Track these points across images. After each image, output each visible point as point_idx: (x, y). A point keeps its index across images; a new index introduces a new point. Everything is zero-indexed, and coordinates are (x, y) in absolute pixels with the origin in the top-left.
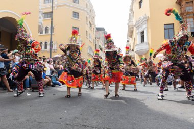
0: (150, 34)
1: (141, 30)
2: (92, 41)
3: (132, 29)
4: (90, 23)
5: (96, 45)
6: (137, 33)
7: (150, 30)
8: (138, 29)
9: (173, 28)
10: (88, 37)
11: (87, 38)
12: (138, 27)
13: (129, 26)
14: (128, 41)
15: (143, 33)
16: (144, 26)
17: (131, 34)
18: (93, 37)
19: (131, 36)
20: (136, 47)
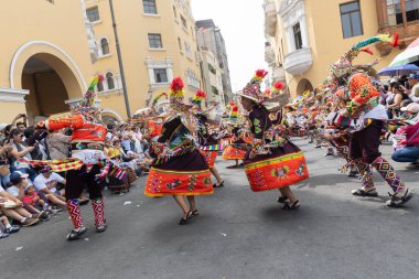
0: (311, 30)
1: (293, 21)
2: (193, 58)
3: (274, 20)
4: (182, 18)
5: (201, 64)
6: (286, 29)
7: (311, 20)
8: (287, 20)
9: (359, 10)
10: (184, 51)
11: (182, 54)
12: (286, 15)
13: (266, 14)
14: (267, 44)
15: (297, 26)
16: (299, 13)
17: (272, 29)
18: (193, 47)
19: (273, 34)
20: (287, 60)
